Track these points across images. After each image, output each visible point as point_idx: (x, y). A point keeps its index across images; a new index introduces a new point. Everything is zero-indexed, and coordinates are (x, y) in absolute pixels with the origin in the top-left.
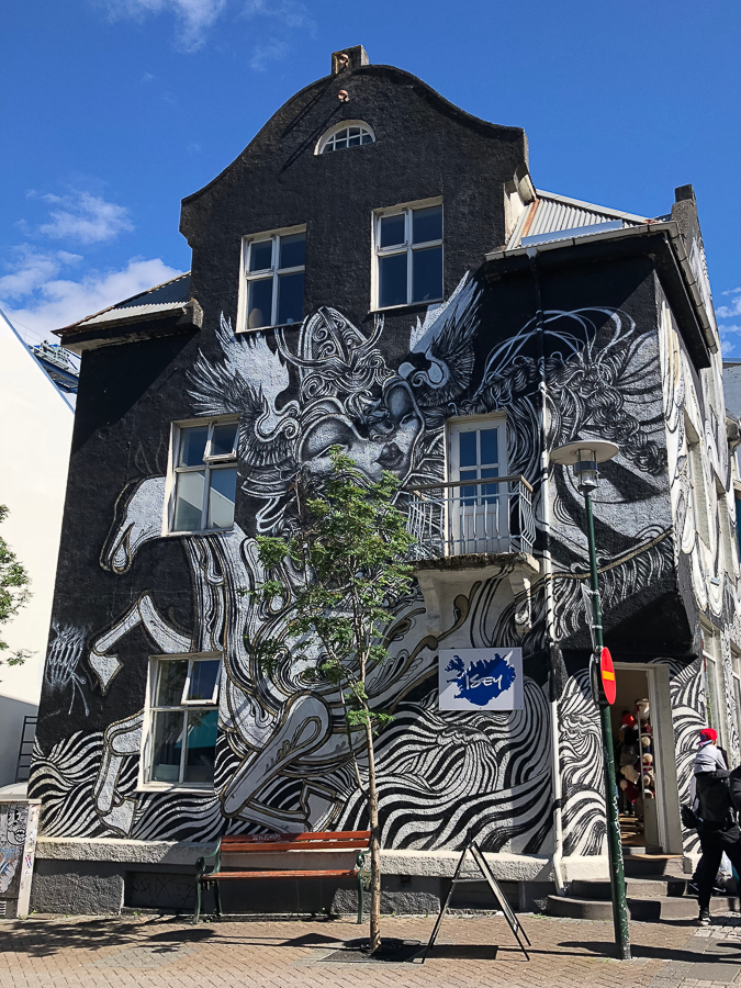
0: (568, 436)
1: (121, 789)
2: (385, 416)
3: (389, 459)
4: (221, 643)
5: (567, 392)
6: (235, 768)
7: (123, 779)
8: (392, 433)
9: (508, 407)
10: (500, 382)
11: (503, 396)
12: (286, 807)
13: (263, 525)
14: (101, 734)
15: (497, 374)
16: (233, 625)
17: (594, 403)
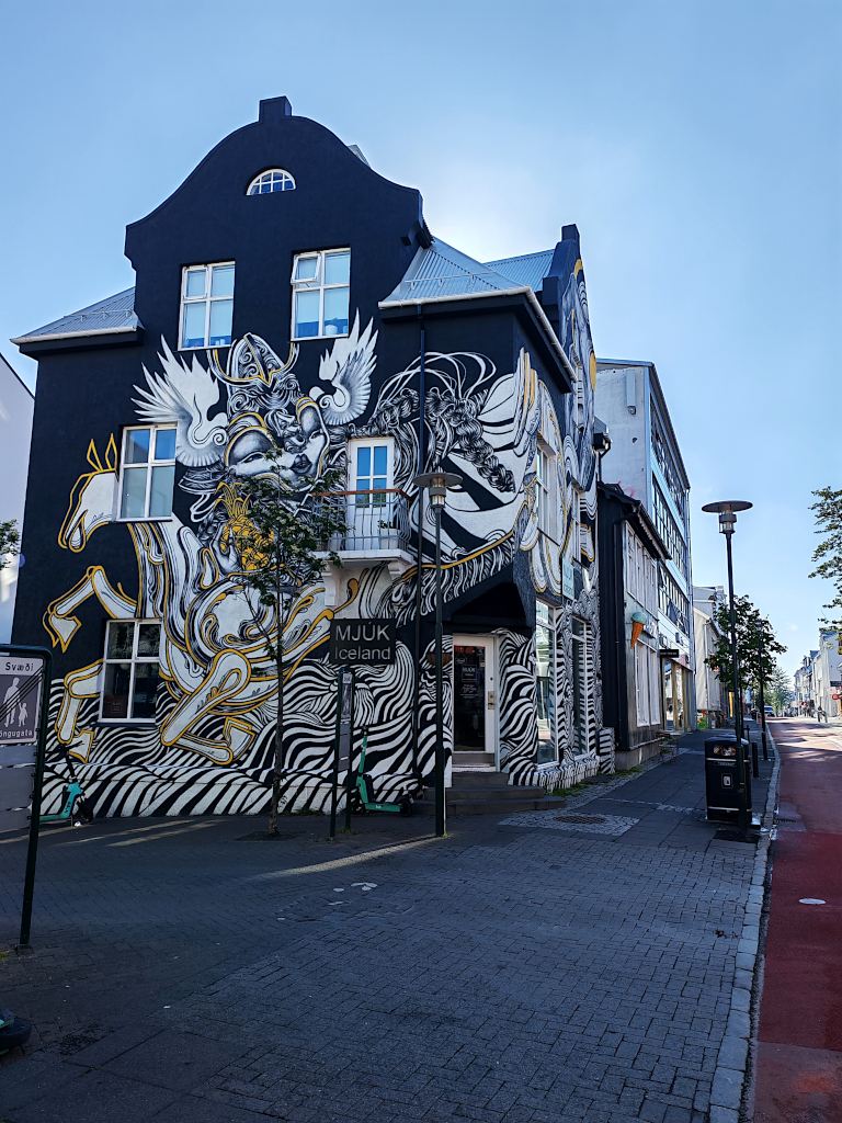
0: (440, 457)
1: (79, 724)
2: (298, 431)
3: (301, 466)
4: (162, 610)
5: (441, 422)
6: (172, 708)
7: (81, 717)
8: (304, 446)
9: (396, 430)
10: (390, 409)
11: (393, 421)
12: (213, 737)
13: (196, 517)
14: (62, 680)
15: (388, 402)
16: (171, 597)
17: (460, 432)
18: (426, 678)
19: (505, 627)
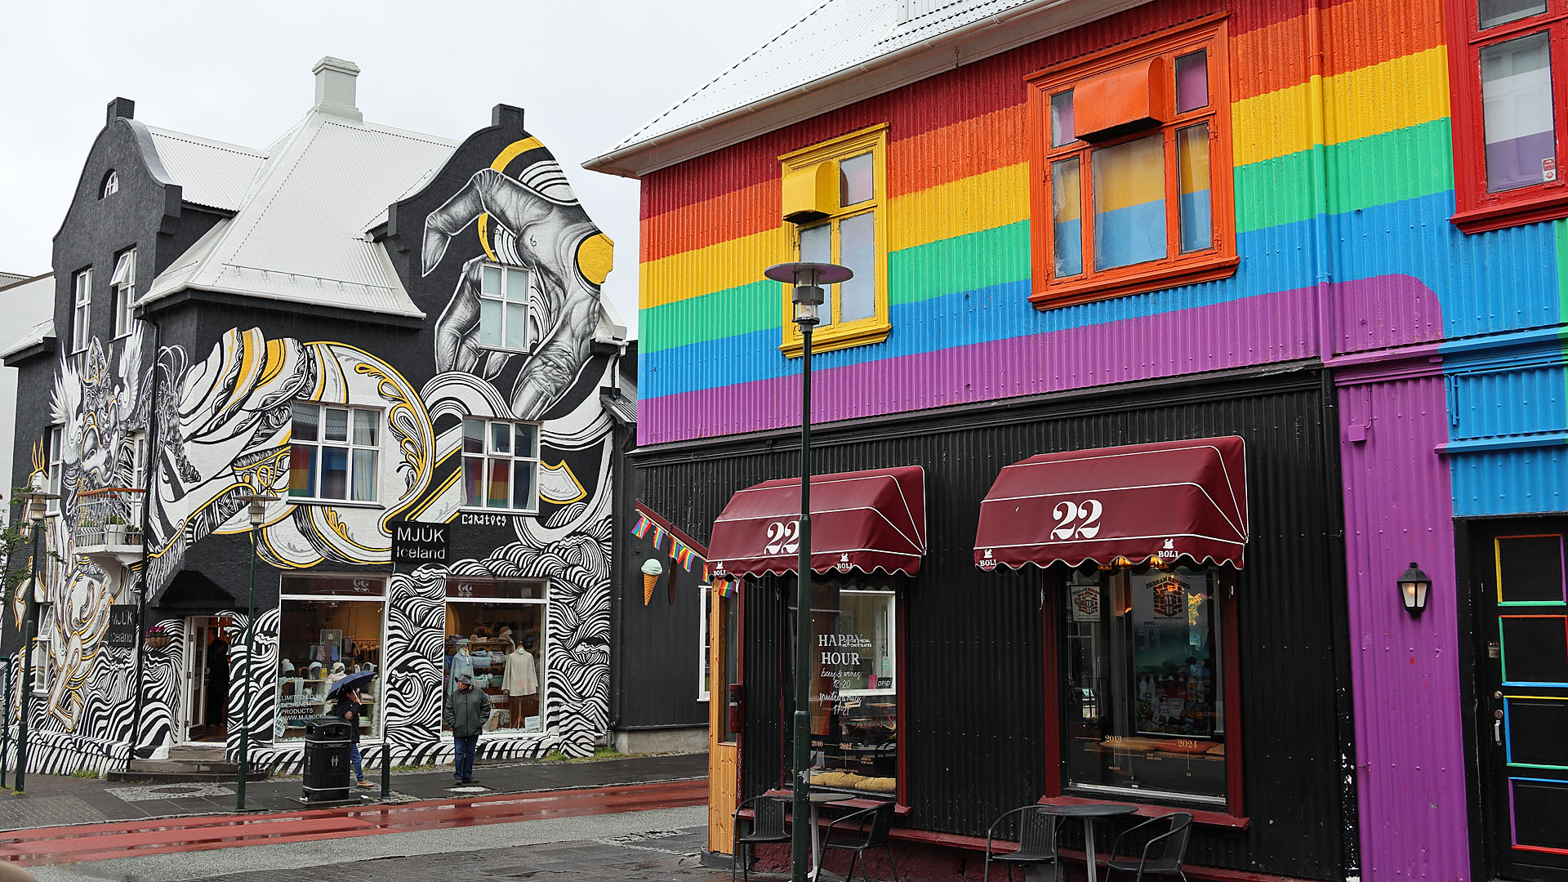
0: (162, 449)
3: (108, 461)
4: (54, 595)
5: (164, 414)
6: (54, 682)
8: (110, 442)
9: (145, 424)
10: (144, 404)
11: (145, 415)
12: (67, 708)
13: (68, 511)
15: (144, 397)
16: (57, 584)
17: (171, 423)
18: (148, 659)
19: (229, 609)
